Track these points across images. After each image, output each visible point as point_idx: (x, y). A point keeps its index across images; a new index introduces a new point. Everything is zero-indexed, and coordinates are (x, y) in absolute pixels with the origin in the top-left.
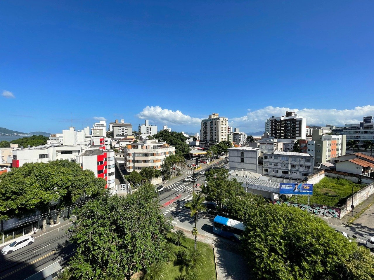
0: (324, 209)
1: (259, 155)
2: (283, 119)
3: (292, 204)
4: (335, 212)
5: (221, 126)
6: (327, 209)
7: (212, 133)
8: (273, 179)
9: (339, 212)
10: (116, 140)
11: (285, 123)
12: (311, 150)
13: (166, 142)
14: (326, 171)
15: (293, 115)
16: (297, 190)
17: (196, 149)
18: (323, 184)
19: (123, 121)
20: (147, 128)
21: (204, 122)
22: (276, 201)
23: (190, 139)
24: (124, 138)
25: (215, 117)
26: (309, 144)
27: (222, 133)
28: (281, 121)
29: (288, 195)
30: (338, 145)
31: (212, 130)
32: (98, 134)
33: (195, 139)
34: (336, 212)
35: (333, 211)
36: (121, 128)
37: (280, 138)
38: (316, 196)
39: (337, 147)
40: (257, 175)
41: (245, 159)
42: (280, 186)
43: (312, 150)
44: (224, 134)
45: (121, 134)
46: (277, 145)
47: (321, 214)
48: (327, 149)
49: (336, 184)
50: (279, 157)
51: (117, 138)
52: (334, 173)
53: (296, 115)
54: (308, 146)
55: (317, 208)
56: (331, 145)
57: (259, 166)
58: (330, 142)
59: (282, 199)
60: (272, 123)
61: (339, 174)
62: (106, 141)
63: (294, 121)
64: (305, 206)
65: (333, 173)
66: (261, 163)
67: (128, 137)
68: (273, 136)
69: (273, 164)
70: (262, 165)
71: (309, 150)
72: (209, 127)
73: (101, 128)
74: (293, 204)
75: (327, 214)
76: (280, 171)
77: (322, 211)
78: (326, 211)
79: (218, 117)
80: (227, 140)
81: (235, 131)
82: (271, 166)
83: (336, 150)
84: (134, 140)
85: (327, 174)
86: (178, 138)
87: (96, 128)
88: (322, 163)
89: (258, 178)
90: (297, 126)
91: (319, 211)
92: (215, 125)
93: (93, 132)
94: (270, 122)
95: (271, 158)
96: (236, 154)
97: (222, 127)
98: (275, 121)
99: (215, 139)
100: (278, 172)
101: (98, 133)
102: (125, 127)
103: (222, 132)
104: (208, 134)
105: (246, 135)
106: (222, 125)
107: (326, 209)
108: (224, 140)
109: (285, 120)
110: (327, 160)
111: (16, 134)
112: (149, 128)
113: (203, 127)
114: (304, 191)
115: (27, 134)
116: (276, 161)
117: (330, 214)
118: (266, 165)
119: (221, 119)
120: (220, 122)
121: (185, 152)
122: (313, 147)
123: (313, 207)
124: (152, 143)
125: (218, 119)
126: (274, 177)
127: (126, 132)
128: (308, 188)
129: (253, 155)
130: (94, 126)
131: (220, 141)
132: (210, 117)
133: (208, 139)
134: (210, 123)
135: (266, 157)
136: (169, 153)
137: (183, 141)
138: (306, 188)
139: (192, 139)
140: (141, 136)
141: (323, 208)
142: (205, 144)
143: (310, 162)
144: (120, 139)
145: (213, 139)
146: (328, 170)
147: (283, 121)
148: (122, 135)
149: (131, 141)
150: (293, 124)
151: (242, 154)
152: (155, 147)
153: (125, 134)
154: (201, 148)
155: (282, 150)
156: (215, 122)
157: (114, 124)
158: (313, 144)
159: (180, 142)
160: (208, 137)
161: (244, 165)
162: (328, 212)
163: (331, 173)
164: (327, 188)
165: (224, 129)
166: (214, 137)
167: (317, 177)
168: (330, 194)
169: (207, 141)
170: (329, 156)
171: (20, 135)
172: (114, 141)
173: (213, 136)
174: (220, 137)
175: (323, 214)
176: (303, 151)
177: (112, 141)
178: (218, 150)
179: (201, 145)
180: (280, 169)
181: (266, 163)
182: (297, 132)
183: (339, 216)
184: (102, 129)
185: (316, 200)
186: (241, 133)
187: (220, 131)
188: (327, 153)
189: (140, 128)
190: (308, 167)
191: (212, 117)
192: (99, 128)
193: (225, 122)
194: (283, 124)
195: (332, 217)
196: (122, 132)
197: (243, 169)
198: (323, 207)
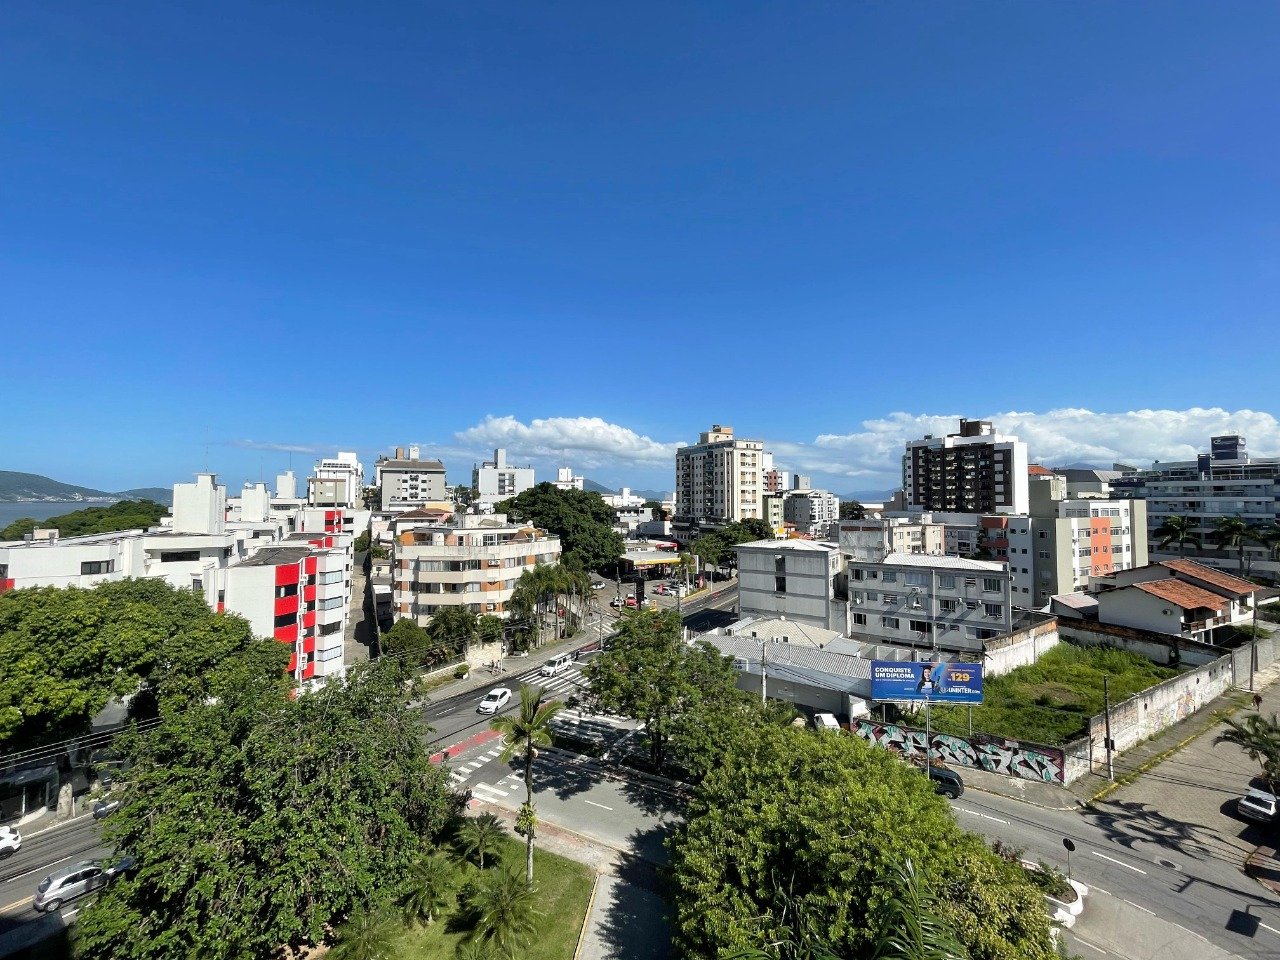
0: (1010, 753)
1: (837, 566)
2: (949, 444)
3: (910, 735)
4: (1046, 761)
5: (738, 469)
6: (1020, 752)
7: (711, 491)
8: (882, 651)
9: (1058, 761)
10: (386, 518)
11: (959, 459)
12: (1019, 551)
13: (530, 522)
14: (1063, 621)
15: (985, 431)
16: (928, 685)
17: (651, 545)
18: (1046, 669)
19: (414, 455)
20: (500, 475)
21: (685, 457)
22: (859, 723)
23: (642, 512)
24: (414, 508)
25: (722, 438)
26: (1013, 531)
27: (743, 492)
28: (944, 452)
29: (908, 703)
30: (1116, 532)
31: (710, 482)
32: (329, 497)
33: (660, 514)
34: (1050, 761)
35: (1039, 759)
36: (407, 477)
37: (944, 509)
38: (1008, 707)
39: (1114, 540)
40: (818, 635)
41: (788, 579)
42: (873, 672)
43: (1024, 551)
44: (749, 497)
45: (406, 495)
46: (923, 534)
47: (1002, 768)
48: (1076, 547)
49: (1093, 666)
50: (898, 575)
51: (392, 509)
52: (1092, 631)
53: (992, 432)
54: (1009, 535)
55: (988, 748)
56: (1088, 534)
57: (835, 607)
58: (1086, 522)
59: (882, 717)
60: (916, 457)
61: (1109, 634)
62: (349, 521)
63: (986, 451)
64: (950, 741)
65: (1087, 630)
66: (841, 594)
67: (429, 505)
68: (920, 503)
69: (880, 597)
70: (847, 600)
71: (1014, 551)
72: (699, 471)
73: (339, 476)
74: (913, 734)
75: (1021, 770)
76: (905, 623)
77: (1006, 757)
78: (1019, 758)
79: (731, 438)
80: (759, 516)
81: (797, 486)
82: (873, 605)
83: (1110, 550)
84: (446, 516)
85: (1070, 631)
86: (582, 511)
87: (324, 476)
88: (1054, 597)
89: (822, 646)
90: (999, 467)
91: (995, 757)
92: (719, 464)
93: (312, 490)
94: (910, 454)
95: (875, 576)
96: (760, 562)
97: (743, 473)
98: (926, 450)
99: (719, 512)
100: (897, 627)
101: (328, 494)
102: (421, 472)
103: (744, 488)
104: (699, 497)
105: (837, 500)
106: (743, 464)
107: (1016, 752)
108: (749, 515)
109: (958, 449)
110: (1078, 584)
111: (78, 497)
112: (507, 477)
113: (681, 473)
114: (952, 690)
115: (114, 495)
116: (890, 587)
117: (1031, 768)
118: (858, 602)
119: (741, 444)
120: (737, 454)
121: (605, 557)
122: (1025, 541)
123: (975, 743)
124: (483, 526)
125: (730, 444)
126: (885, 642)
127: (424, 490)
128: (967, 678)
129: (816, 567)
130: (316, 469)
131: (738, 518)
132: (704, 437)
133: (698, 514)
134: (704, 457)
135: (858, 575)
136: (539, 559)
137: (601, 520)
138: (959, 679)
139: (648, 511)
140: (477, 501)
141: (1008, 749)
142: (687, 529)
143: (999, 589)
144: (401, 514)
145: (712, 514)
146: (1073, 622)
147: (950, 451)
148: (409, 499)
149: (436, 521)
150: (982, 463)
151: (781, 564)
152: (491, 539)
153: (421, 494)
154: (668, 544)
155: (942, 552)
156: (719, 456)
157: (386, 462)
158: (1023, 531)
159: (588, 523)
160: (699, 506)
161: (787, 603)
162: (1025, 763)
163: (1081, 629)
164: (1056, 681)
165: (748, 478)
166: (716, 506)
167: (1025, 642)
168: (1058, 700)
169: (693, 519)
170: (1084, 573)
171: (91, 499)
172: (379, 519)
173: (712, 504)
174: (738, 506)
175: (1009, 768)
176: (994, 552)
177: (373, 518)
178: (722, 552)
179: (676, 532)
180: (904, 615)
181: (857, 594)
182: (999, 488)
183: (1060, 775)
184: (344, 481)
185: (1003, 723)
186: (818, 491)
187: (738, 488)
188: (1077, 562)
189: (478, 474)
190: (993, 609)
191: (712, 439)
192: (332, 476)
193: (754, 455)
194: (950, 463)
195: (1039, 778)
196: (410, 491)
197: (784, 613)
198: (1007, 744)
